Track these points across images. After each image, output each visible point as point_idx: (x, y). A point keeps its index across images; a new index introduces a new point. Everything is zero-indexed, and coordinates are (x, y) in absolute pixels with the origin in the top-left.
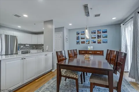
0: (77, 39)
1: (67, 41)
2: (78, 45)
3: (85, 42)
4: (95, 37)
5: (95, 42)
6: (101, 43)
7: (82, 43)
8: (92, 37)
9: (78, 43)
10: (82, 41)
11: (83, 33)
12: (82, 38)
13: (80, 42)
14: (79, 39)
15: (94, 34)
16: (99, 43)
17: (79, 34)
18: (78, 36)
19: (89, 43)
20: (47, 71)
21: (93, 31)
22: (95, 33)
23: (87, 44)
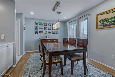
0: (35, 29)
1: (25, 30)
2: (36, 34)
3: (42, 32)
4: (51, 28)
5: (51, 33)
6: (55, 34)
7: (40, 33)
8: (49, 28)
9: (36, 32)
10: (40, 31)
11: (41, 24)
12: (40, 29)
13: (38, 32)
14: (37, 29)
15: (50, 27)
16: (54, 33)
17: (37, 24)
18: (36, 26)
19: (46, 33)
20: (9, 67)
21: (50, 24)
22: (51, 25)
23: (44, 34)
